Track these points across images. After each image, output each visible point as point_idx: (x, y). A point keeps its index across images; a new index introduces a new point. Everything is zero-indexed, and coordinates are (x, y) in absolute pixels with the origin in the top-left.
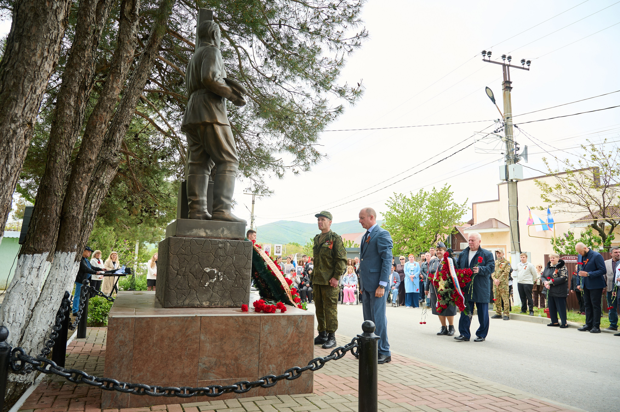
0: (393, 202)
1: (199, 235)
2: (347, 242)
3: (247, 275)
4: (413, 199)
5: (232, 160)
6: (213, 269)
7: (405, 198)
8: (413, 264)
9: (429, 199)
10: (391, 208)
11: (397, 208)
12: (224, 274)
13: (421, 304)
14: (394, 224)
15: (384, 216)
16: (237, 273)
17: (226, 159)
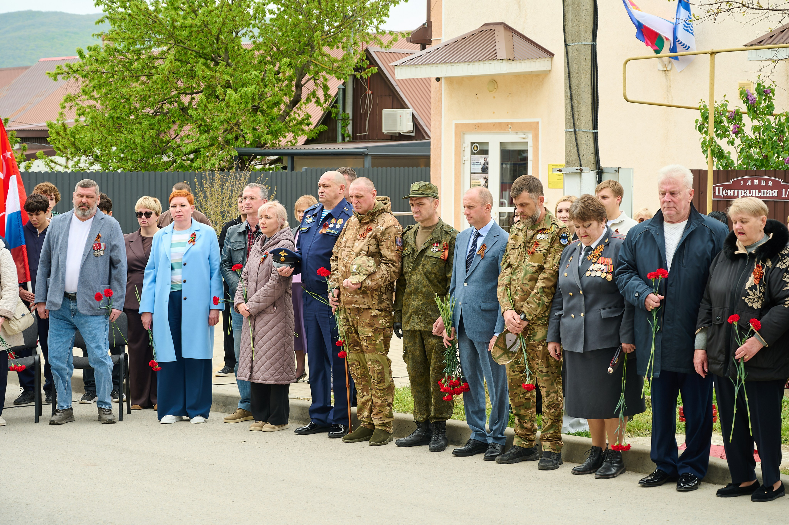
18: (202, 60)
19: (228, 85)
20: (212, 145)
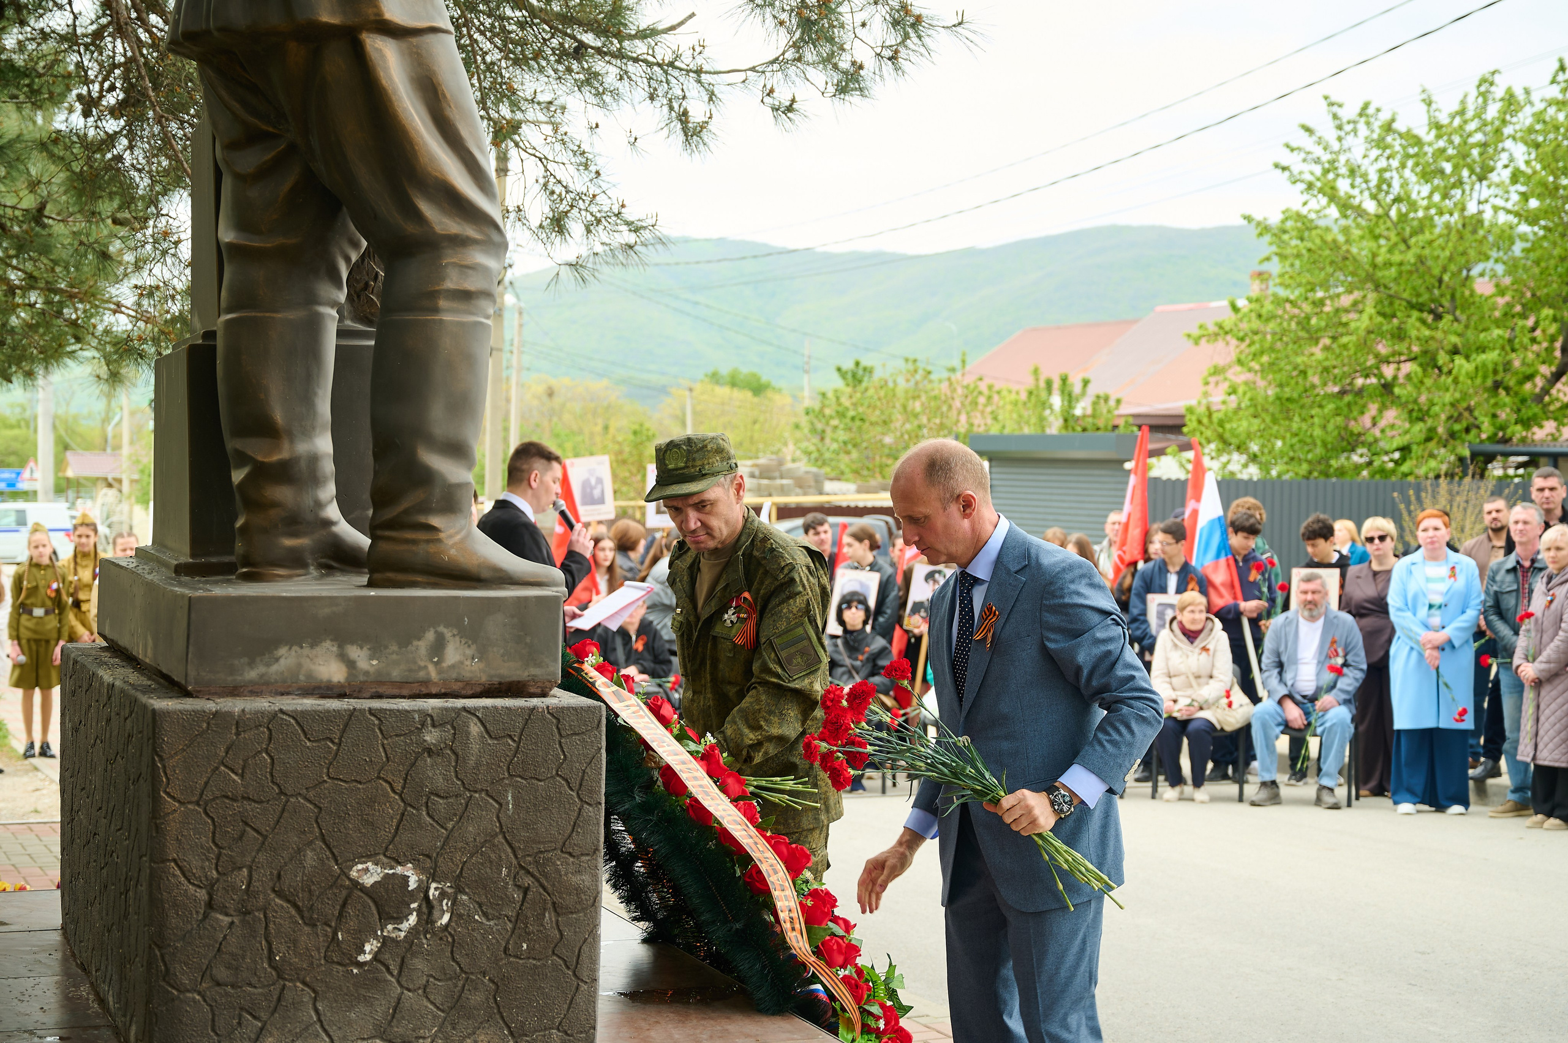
0: (1318, 151)
1: (310, 676)
2: (1049, 384)
3: (578, 890)
4: (1439, 137)
5: (470, 231)
6: (399, 870)
7: (1388, 128)
8: (1444, 571)
9: (1531, 130)
10: (1310, 186)
11: (1343, 186)
12: (459, 890)
13: (1482, 791)
14: (1325, 285)
15: (1267, 238)
16: (528, 881)
17: (438, 229)
18: (1415, 314)
19: (1455, 351)
20: (1428, 439)
